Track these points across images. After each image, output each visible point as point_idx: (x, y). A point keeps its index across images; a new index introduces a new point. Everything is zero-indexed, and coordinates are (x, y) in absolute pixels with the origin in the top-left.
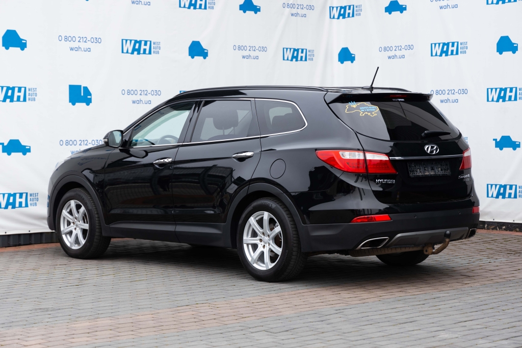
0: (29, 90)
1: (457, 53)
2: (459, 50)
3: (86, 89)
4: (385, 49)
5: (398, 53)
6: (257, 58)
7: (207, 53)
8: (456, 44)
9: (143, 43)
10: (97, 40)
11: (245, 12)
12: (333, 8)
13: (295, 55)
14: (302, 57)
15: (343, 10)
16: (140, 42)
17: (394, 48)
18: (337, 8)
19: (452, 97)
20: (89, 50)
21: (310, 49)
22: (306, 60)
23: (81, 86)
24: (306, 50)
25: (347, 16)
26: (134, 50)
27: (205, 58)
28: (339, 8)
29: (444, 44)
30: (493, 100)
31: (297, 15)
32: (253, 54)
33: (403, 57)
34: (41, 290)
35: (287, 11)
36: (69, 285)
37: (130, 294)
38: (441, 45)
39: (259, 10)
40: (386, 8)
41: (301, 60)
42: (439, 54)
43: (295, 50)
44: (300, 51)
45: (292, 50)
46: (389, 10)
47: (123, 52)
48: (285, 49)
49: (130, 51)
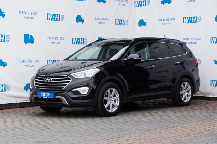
0: (6, 36)
1: (196, 22)
2: (197, 20)
3: (31, 36)
4: (161, 20)
5: (167, 22)
6: (104, 23)
8: (195, 18)
9: (56, 15)
10: (36, 14)
11: (99, 3)
12: (136, 2)
15: (140, 3)
16: (55, 15)
17: (165, 20)
18: (138, 2)
19: (193, 41)
20: (33, 18)
21: (126, 20)
22: (125, 25)
23: (29, 35)
25: (142, 5)
26: (52, 18)
29: (190, 18)
30: (213, 43)
31: (121, 4)
32: (103, 22)
33: (170, 23)
34: (31, 132)
35: (117, 2)
36: (42, 129)
37: (78, 133)
38: (188, 18)
39: (105, 2)
40: (161, 2)
41: (123, 25)
42: (187, 22)
43: (120, 20)
44: (122, 21)
45: (119, 20)
46: (163, 3)
47: (47, 19)
48: (116, 20)
49: (51, 19)
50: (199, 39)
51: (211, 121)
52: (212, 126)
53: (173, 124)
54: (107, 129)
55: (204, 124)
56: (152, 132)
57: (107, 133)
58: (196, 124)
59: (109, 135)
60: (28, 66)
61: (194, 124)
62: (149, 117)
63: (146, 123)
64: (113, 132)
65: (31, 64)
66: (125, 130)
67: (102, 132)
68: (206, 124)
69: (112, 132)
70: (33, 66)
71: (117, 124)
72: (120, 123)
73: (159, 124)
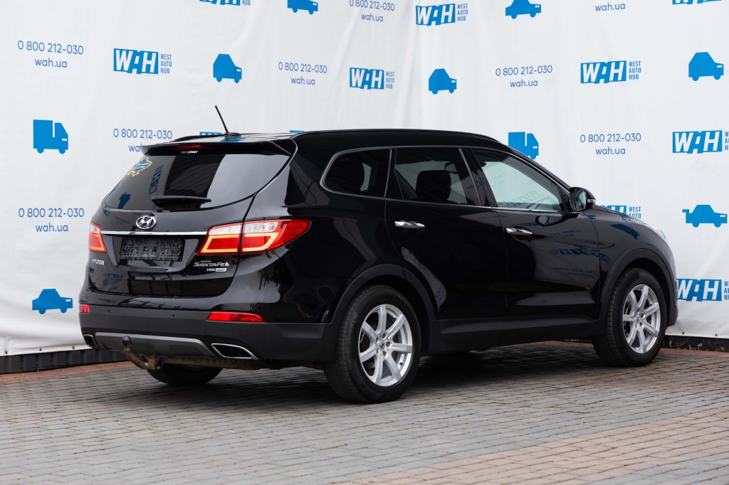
1: (624, 79)
2: (628, 74)
3: (59, 126)
4: (506, 72)
5: (527, 78)
6: (312, 82)
7: (240, 73)
8: (622, 64)
9: (146, 55)
10: (77, 50)
11: (295, 11)
12: (421, 8)
13: (367, 79)
14: (376, 82)
15: (436, 12)
16: (141, 54)
17: (520, 71)
18: (427, 8)
19: (614, 146)
20: (64, 64)
21: (388, 71)
22: (382, 87)
23: (51, 122)
24: (383, 71)
25: (443, 20)
26: (132, 66)
27: (237, 81)
28: (430, 9)
29: (602, 64)
30: (682, 151)
31: (370, 17)
32: (307, 76)
33: (535, 83)
34: (48, 460)
35: (357, 11)
36: (87, 449)
37: (206, 466)
38: (598, 66)
39: (316, 8)
40: (507, 9)
41: (376, 87)
42: (593, 79)
43: (367, 72)
44: (374, 73)
45: (363, 71)
46: (512, 11)
47: (115, 69)
48: (353, 70)
49: (126, 68)
50: (636, 137)
51: (664, 422)
52: (665, 441)
53: (533, 435)
54: (308, 449)
55: (640, 433)
56: (460, 462)
57: (308, 465)
58: (612, 432)
59: (311, 471)
60: (48, 228)
61: (606, 434)
62: (454, 409)
63: (445, 430)
64: (327, 463)
65: (56, 222)
66: (368, 455)
67: (288, 463)
68: (646, 432)
69: (323, 463)
70: (65, 228)
71: (343, 433)
72: (353, 431)
73: (487, 433)
